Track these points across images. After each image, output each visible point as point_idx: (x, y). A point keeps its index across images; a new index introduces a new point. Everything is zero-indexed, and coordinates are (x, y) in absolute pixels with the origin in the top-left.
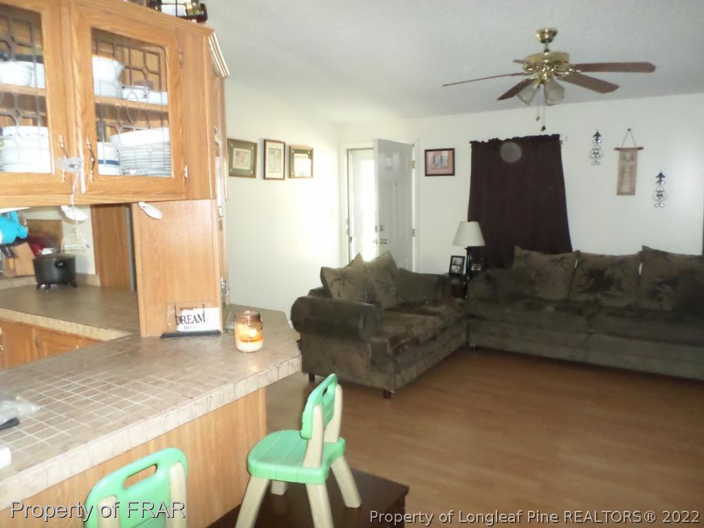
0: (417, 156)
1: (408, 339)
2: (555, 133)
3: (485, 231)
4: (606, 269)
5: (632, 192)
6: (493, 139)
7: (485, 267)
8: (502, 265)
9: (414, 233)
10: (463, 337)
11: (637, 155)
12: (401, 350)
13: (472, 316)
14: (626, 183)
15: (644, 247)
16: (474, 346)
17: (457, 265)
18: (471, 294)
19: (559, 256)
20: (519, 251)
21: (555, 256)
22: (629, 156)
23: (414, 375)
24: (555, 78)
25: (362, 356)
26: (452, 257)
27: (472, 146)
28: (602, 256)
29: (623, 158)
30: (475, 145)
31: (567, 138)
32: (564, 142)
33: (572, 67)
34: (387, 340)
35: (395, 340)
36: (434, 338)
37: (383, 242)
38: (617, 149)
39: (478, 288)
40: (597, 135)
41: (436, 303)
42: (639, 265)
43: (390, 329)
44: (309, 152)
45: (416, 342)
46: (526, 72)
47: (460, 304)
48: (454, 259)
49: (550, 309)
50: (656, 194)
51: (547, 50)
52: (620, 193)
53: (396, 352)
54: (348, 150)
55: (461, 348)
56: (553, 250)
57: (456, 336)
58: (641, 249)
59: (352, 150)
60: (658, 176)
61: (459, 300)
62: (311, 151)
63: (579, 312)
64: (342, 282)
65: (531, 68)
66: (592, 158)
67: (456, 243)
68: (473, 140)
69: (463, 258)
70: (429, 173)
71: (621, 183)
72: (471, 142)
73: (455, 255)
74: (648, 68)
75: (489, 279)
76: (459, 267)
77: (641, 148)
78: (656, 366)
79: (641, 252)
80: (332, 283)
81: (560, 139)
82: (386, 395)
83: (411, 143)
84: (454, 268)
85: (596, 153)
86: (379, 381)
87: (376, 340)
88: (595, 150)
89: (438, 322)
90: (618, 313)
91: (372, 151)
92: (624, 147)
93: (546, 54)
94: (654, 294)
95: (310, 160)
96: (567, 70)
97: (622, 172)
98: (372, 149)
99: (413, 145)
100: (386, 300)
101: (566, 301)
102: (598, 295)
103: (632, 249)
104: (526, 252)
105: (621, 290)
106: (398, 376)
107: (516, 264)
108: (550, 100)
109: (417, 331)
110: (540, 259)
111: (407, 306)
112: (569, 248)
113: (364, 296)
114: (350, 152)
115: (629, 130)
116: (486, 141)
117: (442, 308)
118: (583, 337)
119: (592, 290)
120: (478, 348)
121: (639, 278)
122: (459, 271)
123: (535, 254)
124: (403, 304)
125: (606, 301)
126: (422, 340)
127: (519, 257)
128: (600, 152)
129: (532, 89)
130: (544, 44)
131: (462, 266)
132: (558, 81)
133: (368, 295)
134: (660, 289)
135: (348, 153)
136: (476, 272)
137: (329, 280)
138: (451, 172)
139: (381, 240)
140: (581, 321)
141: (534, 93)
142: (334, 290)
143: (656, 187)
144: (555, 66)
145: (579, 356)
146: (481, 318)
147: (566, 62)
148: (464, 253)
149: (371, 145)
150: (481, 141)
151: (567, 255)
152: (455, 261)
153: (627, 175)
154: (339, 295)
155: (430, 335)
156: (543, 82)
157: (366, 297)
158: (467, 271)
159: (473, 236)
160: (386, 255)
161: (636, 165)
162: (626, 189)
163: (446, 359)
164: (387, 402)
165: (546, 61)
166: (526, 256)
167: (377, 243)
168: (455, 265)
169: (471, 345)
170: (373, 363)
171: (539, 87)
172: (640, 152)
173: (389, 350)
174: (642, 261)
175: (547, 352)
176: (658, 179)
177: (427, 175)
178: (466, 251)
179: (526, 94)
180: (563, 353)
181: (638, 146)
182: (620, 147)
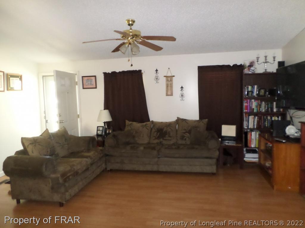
0: (78, 79)
1: (72, 173)
2: (140, 69)
3: (112, 114)
4: (164, 128)
5: (172, 95)
6: (113, 72)
7: (113, 130)
8: (121, 129)
9: (79, 116)
10: (104, 166)
11: (172, 79)
12: (68, 180)
13: (107, 155)
14: (169, 91)
15: (178, 118)
16: (109, 169)
17: (100, 131)
18: (106, 144)
19: (144, 124)
20: (127, 122)
21: (142, 124)
22: (169, 79)
23: (77, 190)
24: (135, 42)
25: (46, 185)
26: (98, 127)
27: (104, 75)
28: (162, 122)
29: (167, 80)
30: (105, 74)
31: (144, 71)
32: (144, 73)
33: (142, 37)
34: (59, 175)
35: (63, 175)
36: (87, 169)
37: (61, 122)
38: (165, 76)
39: (109, 141)
40: (157, 70)
41: (89, 150)
42: (176, 125)
43: (61, 169)
44: (20, 77)
45: (76, 174)
46: (122, 39)
47: (101, 150)
48: (99, 128)
49: (142, 148)
50: (181, 95)
51: (131, 29)
52: (167, 95)
53: (65, 181)
54: (43, 76)
55: (103, 171)
56: (142, 121)
57: (99, 166)
58: (177, 119)
59: (45, 76)
60: (181, 88)
61: (101, 148)
62: (21, 76)
63: (154, 148)
64: (34, 145)
65: (124, 37)
66: (155, 80)
67: (99, 120)
68: (104, 72)
69: (103, 127)
70: (84, 87)
71: (167, 91)
72: (103, 73)
73: (99, 126)
74: (173, 39)
75: (114, 136)
76: (101, 131)
77: (174, 76)
78: (186, 169)
79: (177, 120)
80: (28, 146)
81: (142, 72)
82: (61, 205)
83: (75, 73)
84: (99, 132)
85: (157, 79)
86: (56, 198)
87: (53, 176)
88: (156, 76)
89: (89, 161)
90: (169, 147)
91: (53, 77)
92: (167, 75)
93: (131, 30)
94: (183, 138)
95: (20, 81)
96: (140, 39)
97: (167, 86)
98: (53, 76)
99: (76, 74)
100: (61, 152)
101: (149, 143)
102: (161, 140)
103: (173, 119)
104: (131, 122)
105: (170, 136)
106: (67, 193)
107: (127, 129)
108: (134, 52)
109: (77, 167)
110: (136, 125)
111: (73, 154)
112: (148, 120)
113: (48, 151)
114: (44, 78)
115: (169, 68)
116: (110, 72)
117: (91, 154)
118: (156, 159)
119: (158, 138)
120: (111, 170)
121: (177, 131)
122: (101, 133)
123: (134, 123)
124: (72, 153)
125: (164, 142)
126: (80, 172)
127: (127, 125)
128: (158, 77)
129: (126, 47)
130: (129, 27)
131: (102, 131)
132: (136, 44)
133: (50, 151)
134: (185, 135)
135: (43, 77)
136: (109, 133)
137: (26, 144)
138: (95, 87)
139: (60, 121)
140: (155, 152)
141: (127, 49)
142: (29, 150)
143: (180, 92)
144: (135, 37)
145: (155, 168)
146: (112, 156)
147: (140, 35)
148: (103, 125)
149: (52, 74)
150: (108, 72)
151: (148, 123)
152: (99, 129)
153: (169, 87)
154: (33, 152)
155: (84, 168)
156: (130, 44)
157: (49, 152)
158: (104, 133)
159: (106, 117)
160: (63, 129)
161: (172, 83)
162: (169, 93)
163: (95, 178)
164: (62, 209)
165: (131, 34)
166: (131, 124)
167: (58, 123)
168: (99, 130)
169: (108, 169)
170: (52, 188)
171: (128, 46)
172: (173, 77)
173: (61, 181)
174: (177, 123)
175: (142, 168)
176: (181, 89)
177: (83, 88)
178: (104, 124)
179: (122, 49)
180: (149, 168)
181: (173, 75)
182: (166, 75)
